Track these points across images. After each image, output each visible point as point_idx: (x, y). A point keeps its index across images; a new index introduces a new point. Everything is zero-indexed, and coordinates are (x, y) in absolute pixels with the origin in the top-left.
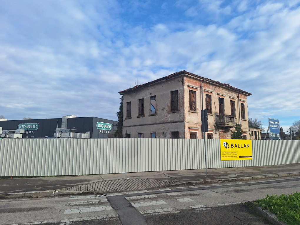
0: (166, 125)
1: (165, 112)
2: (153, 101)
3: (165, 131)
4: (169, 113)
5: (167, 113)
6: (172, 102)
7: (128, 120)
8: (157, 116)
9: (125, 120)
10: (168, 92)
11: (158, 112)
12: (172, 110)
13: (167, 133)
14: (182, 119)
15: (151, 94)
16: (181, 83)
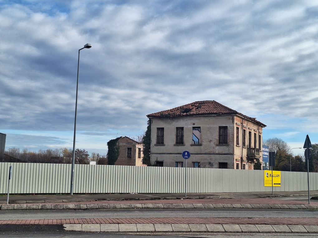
0: (213, 156)
1: (212, 144)
2: (196, 132)
3: (212, 162)
4: (217, 145)
5: (214, 145)
6: (220, 136)
7: (160, 146)
8: (202, 147)
9: (154, 146)
10: (216, 126)
11: (203, 143)
12: (220, 143)
13: (214, 163)
14: (232, 153)
15: (194, 124)
16: (231, 121)
